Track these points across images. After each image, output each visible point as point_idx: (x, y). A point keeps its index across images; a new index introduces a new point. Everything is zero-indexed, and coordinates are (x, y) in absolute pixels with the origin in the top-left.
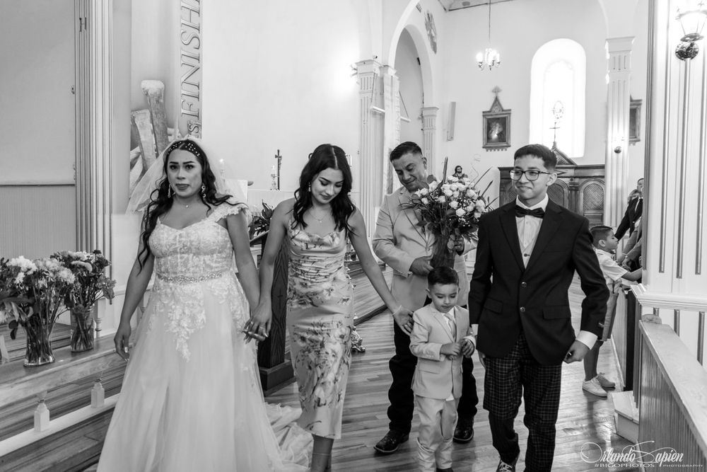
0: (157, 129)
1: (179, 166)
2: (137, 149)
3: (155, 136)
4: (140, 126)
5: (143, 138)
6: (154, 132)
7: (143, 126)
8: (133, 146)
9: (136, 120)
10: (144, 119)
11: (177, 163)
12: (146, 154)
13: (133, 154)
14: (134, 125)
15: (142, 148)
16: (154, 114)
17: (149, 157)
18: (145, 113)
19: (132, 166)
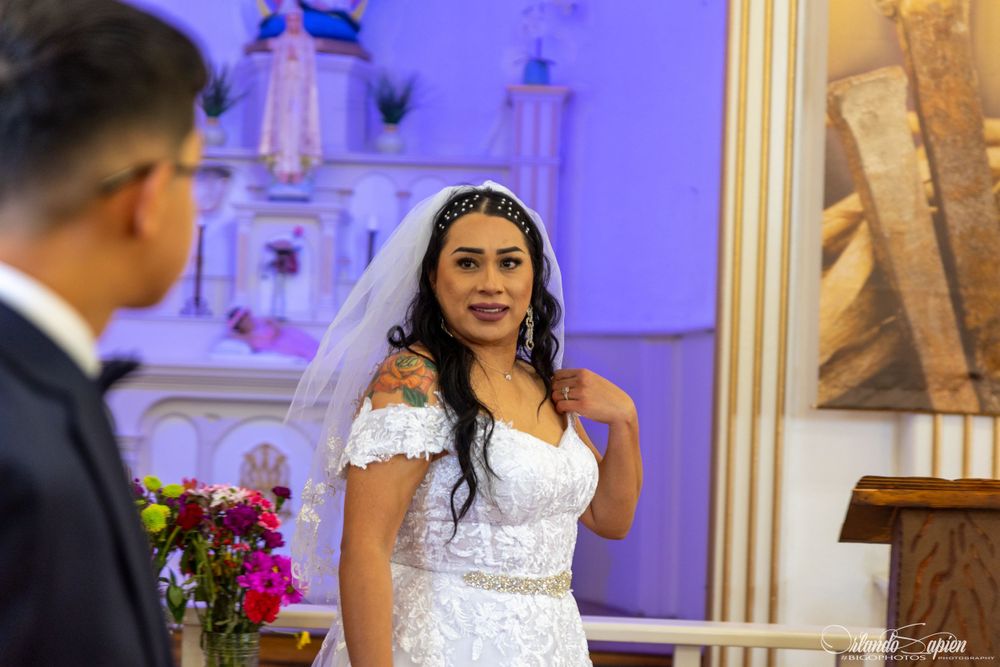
0: (936, 127)
1: (484, 262)
2: (852, 203)
3: (930, 154)
4: (863, 126)
5: (872, 164)
6: (923, 138)
7: (874, 124)
8: (833, 193)
9: (846, 107)
10: (882, 99)
11: (479, 251)
12: (887, 217)
13: (834, 219)
14: (837, 125)
15: (868, 197)
16: (923, 79)
17: (902, 228)
18: (884, 81)
19: (830, 256)
